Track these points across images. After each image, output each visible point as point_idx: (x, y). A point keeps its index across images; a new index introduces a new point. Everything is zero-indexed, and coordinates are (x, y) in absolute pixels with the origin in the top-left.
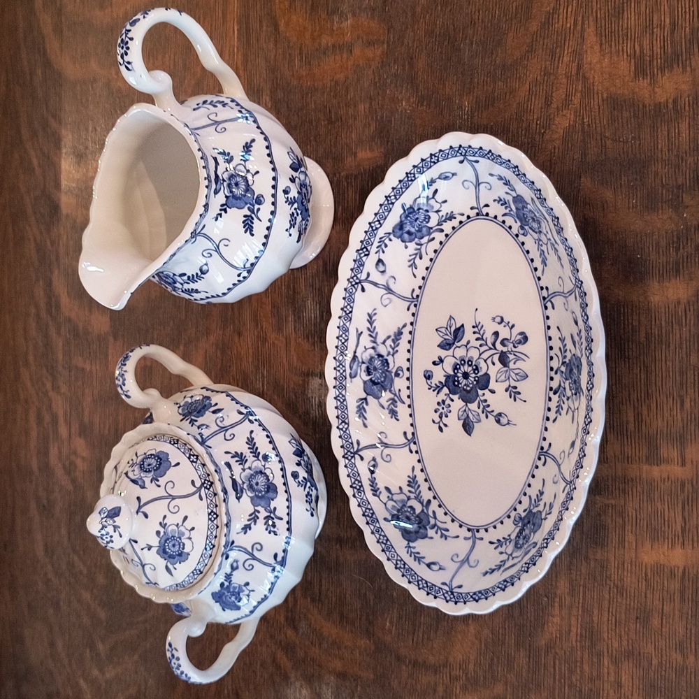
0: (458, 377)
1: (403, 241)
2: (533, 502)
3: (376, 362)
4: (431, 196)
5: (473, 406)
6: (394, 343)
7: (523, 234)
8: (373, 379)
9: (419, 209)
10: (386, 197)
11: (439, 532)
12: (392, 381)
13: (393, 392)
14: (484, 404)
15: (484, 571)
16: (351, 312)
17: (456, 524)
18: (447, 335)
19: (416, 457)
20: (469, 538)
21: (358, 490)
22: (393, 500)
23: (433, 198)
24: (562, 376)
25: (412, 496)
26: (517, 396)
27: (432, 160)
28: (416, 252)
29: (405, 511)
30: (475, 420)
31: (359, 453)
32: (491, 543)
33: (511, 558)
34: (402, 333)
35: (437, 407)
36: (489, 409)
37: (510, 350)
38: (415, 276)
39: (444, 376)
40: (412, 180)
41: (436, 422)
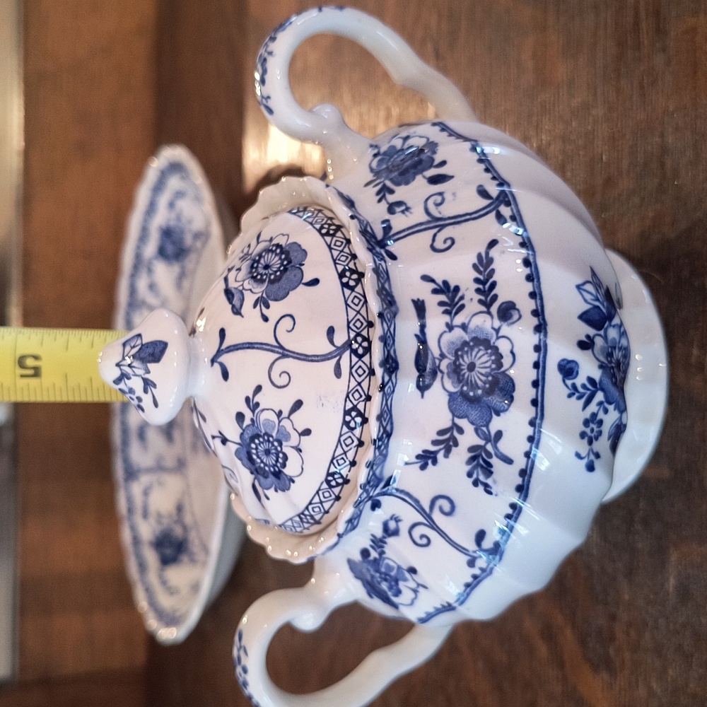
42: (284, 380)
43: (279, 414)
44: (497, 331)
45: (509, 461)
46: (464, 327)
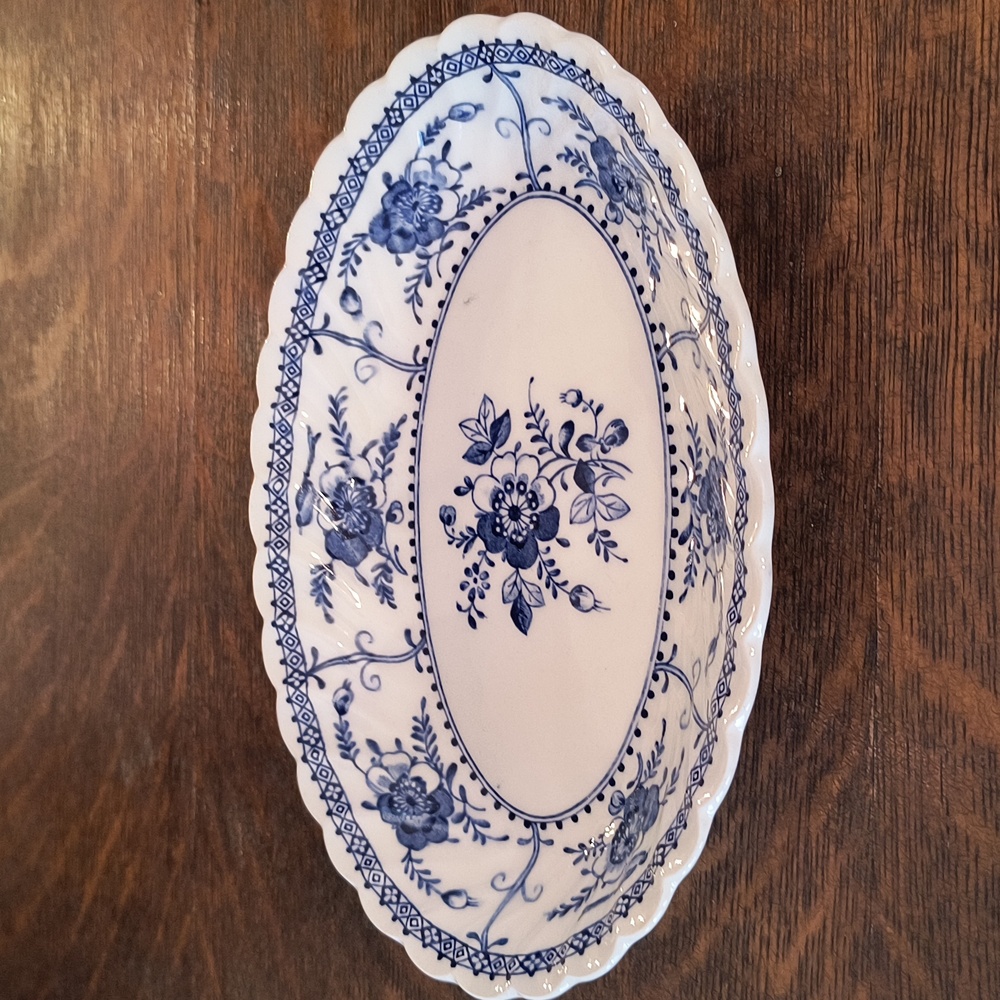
0: (501, 518)
1: (392, 250)
2: (645, 767)
3: (350, 492)
4: (439, 156)
5: (530, 574)
6: (384, 455)
7: (615, 221)
8: (344, 526)
9: (418, 184)
10: (350, 160)
11: (471, 829)
12: (382, 529)
13: (384, 552)
14: (550, 569)
15: (550, 910)
16: (296, 394)
17: (504, 813)
18: (480, 434)
19: (429, 679)
20: (528, 841)
21: (313, 746)
22: (381, 766)
23: (444, 159)
24: (693, 505)
25: (421, 757)
26: (611, 550)
27: (433, 79)
28: (419, 272)
29: (406, 788)
30: (533, 602)
31: (318, 674)
32: (567, 850)
33: (600, 883)
34: (398, 435)
35: (465, 578)
36: (559, 579)
37: (595, 457)
38: (419, 320)
39: (476, 516)
40: (398, 124)
41: (463, 608)
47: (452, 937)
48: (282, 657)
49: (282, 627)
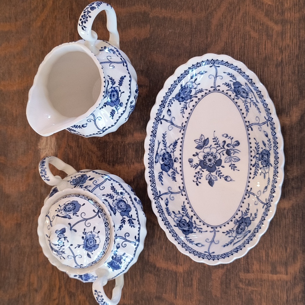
0: (206, 161)
1: (179, 101)
2: (244, 213)
3: (166, 155)
5: (214, 174)
6: (174, 147)
7: (237, 99)
8: (165, 163)
9: (187, 87)
10: (174, 81)
11: (198, 230)
12: (173, 164)
13: (173, 169)
14: (219, 172)
15: (223, 245)
16: (156, 133)
17: (206, 226)
18: (200, 143)
19: (185, 197)
20: (212, 232)
21: (161, 213)
22: (176, 217)
23: (194, 82)
24: (257, 159)
25: (184, 215)
26: (235, 168)
27: (198, 66)
28: (184, 106)
29: (182, 222)
30: (214, 180)
31: (161, 197)
32: (223, 233)
33: (236, 238)
34: (177, 142)
35: (196, 175)
36: (221, 175)
37: (231, 148)
38: (183, 117)
39: (199, 161)
40: (187, 74)
41: (195, 181)
42: (89, 225)
43: (91, 232)
44: (122, 197)
45: (135, 220)
46: (116, 200)
47: (201, 253)
48: (153, 193)
49: (153, 186)
